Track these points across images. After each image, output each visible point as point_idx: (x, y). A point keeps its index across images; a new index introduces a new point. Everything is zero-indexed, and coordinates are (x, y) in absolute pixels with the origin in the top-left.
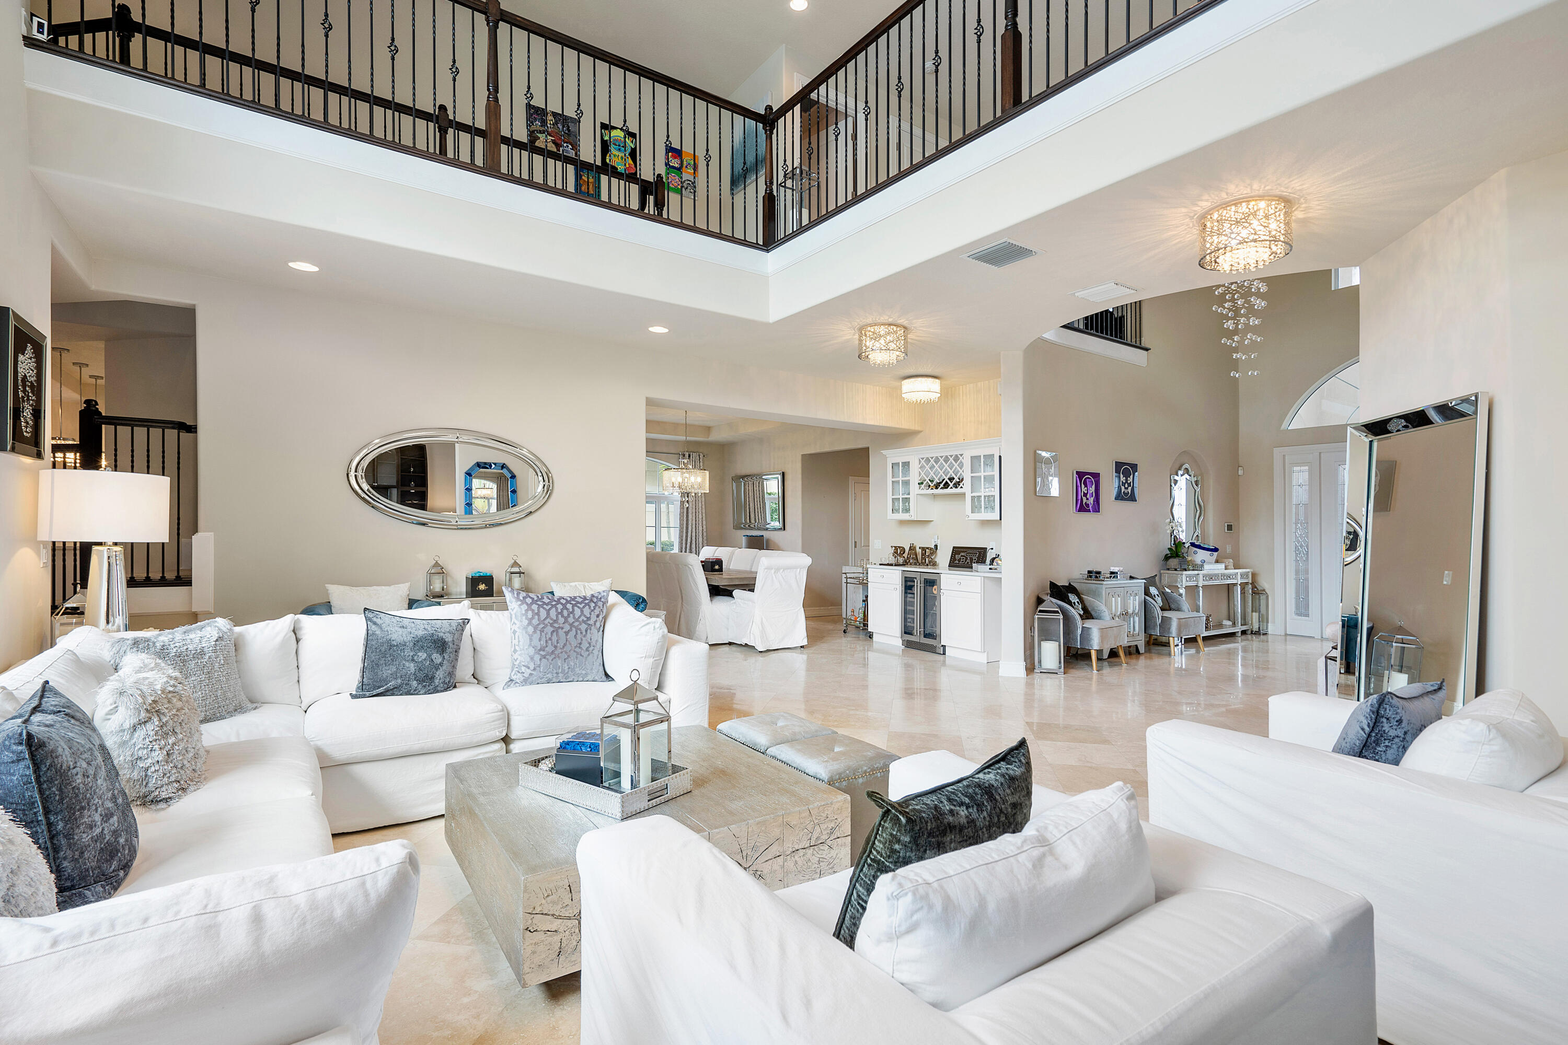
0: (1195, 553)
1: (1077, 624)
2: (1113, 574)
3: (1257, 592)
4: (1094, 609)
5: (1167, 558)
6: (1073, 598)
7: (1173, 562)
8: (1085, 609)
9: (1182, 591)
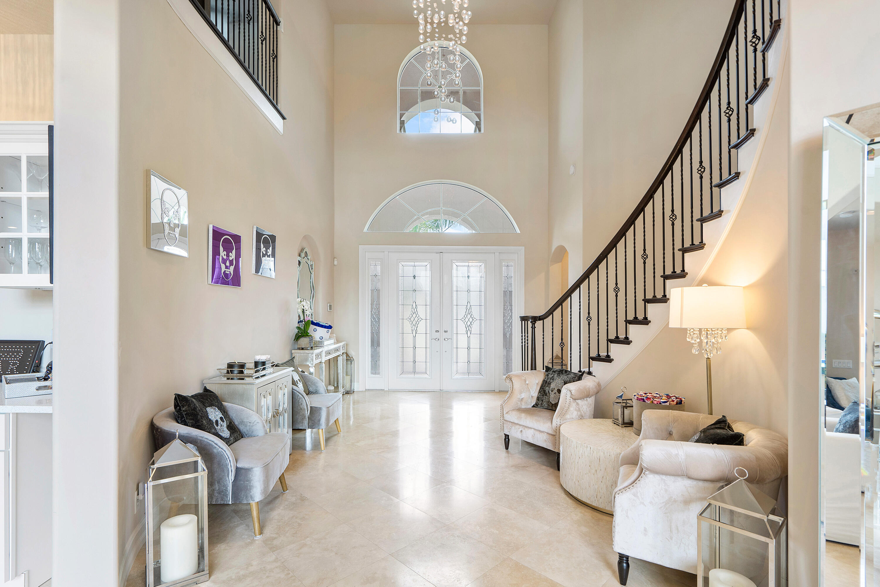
0: (315, 330)
1: (227, 465)
2: (259, 365)
3: (349, 359)
4: (242, 422)
5: (297, 338)
6: (214, 414)
7: (304, 341)
8: (232, 427)
9: (312, 370)
